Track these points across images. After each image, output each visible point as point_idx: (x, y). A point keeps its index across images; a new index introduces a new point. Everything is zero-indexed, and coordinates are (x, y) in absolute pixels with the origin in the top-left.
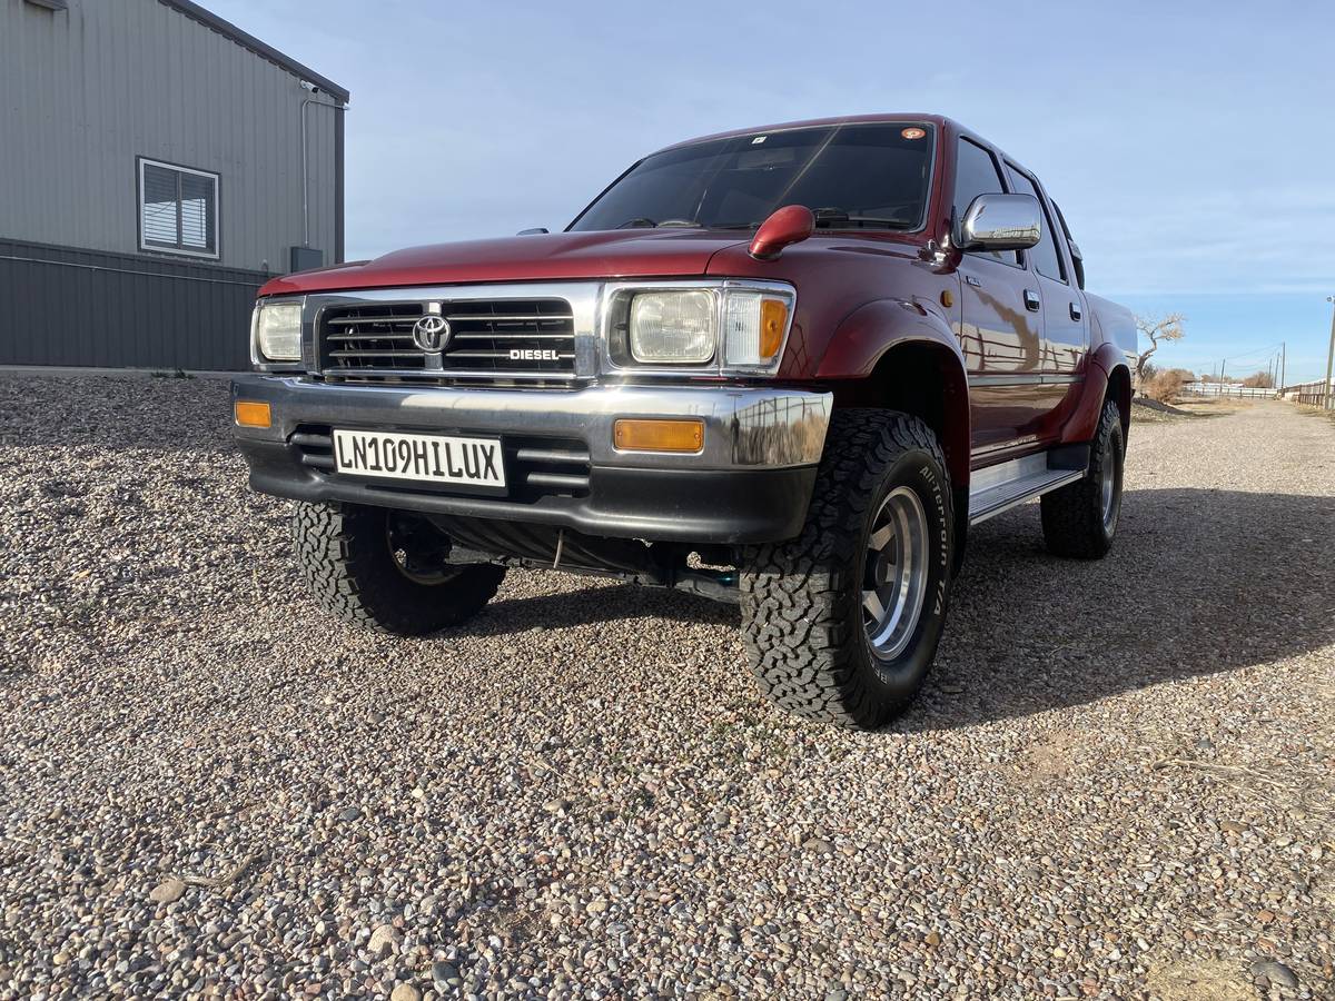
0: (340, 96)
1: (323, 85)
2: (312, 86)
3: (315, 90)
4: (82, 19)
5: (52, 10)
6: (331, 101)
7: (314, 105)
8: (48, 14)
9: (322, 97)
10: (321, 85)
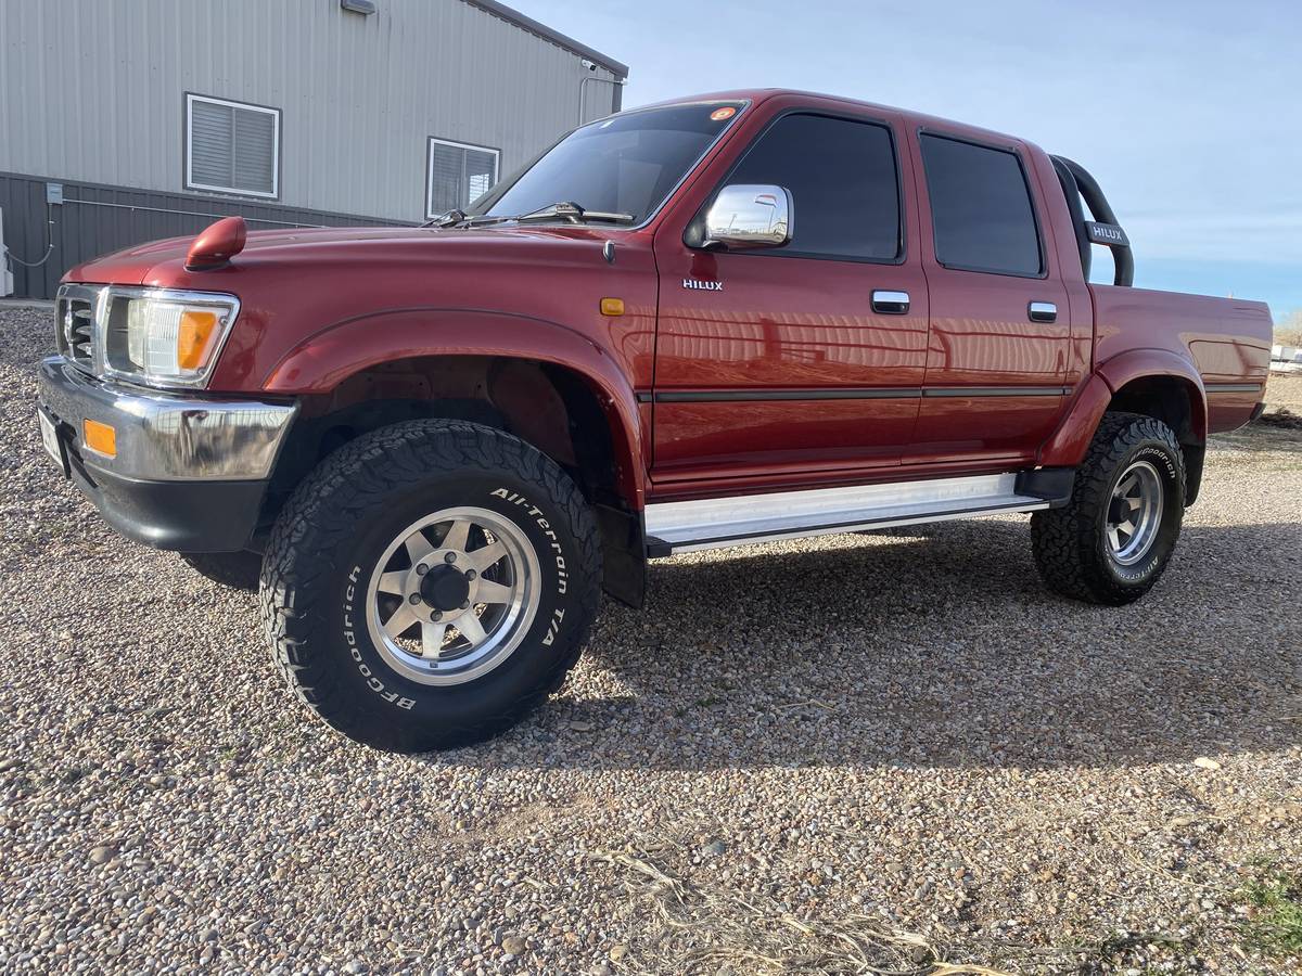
0: (619, 72)
1: (600, 62)
2: (590, 64)
3: (593, 68)
4: (390, 18)
5: (365, 15)
6: (611, 77)
7: (593, 82)
8: (362, 18)
9: (601, 73)
10: (599, 63)
